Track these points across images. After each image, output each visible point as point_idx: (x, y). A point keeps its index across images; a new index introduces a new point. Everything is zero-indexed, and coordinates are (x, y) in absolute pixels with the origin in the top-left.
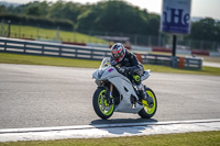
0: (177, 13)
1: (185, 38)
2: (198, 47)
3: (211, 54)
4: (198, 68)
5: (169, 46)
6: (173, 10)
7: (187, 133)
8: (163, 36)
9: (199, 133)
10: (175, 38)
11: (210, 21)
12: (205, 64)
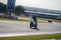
1: (14, 11)
3: (20, 15)
4: (17, 19)
5: (9, 13)
7: (11, 37)
8: (7, 10)
10: (10, 11)
11: (20, 6)
12: (18, 18)
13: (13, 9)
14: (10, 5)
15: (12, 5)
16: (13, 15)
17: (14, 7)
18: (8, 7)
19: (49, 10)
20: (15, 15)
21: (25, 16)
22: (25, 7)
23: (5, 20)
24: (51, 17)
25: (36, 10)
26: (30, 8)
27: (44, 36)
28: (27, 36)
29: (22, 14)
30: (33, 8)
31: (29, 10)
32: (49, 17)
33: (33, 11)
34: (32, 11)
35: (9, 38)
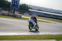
0: (16, 2)
1: (18, 9)
2: (21, 12)
3: (24, 14)
4: (20, 18)
5: (13, 11)
6: (15, 1)
8: (11, 8)
9: (17, 35)
10: (14, 9)
11: (25, 5)
12: (22, 17)
13: (17, 7)
14: (14, 3)
15: (16, 3)
16: (17, 13)
17: (18, 5)
18: (12, 5)
19: (54, 10)
20: (20, 14)
21: (29, 15)
22: (30, 5)
23: (8, 18)
24: (56, 17)
25: (41, 10)
26: (35, 7)
27: (47, 37)
28: (30, 35)
29: (26, 13)
30: (38, 8)
31: (34, 9)
32: (53, 17)
33: (38, 10)
34: (36, 10)
35: (12, 37)
